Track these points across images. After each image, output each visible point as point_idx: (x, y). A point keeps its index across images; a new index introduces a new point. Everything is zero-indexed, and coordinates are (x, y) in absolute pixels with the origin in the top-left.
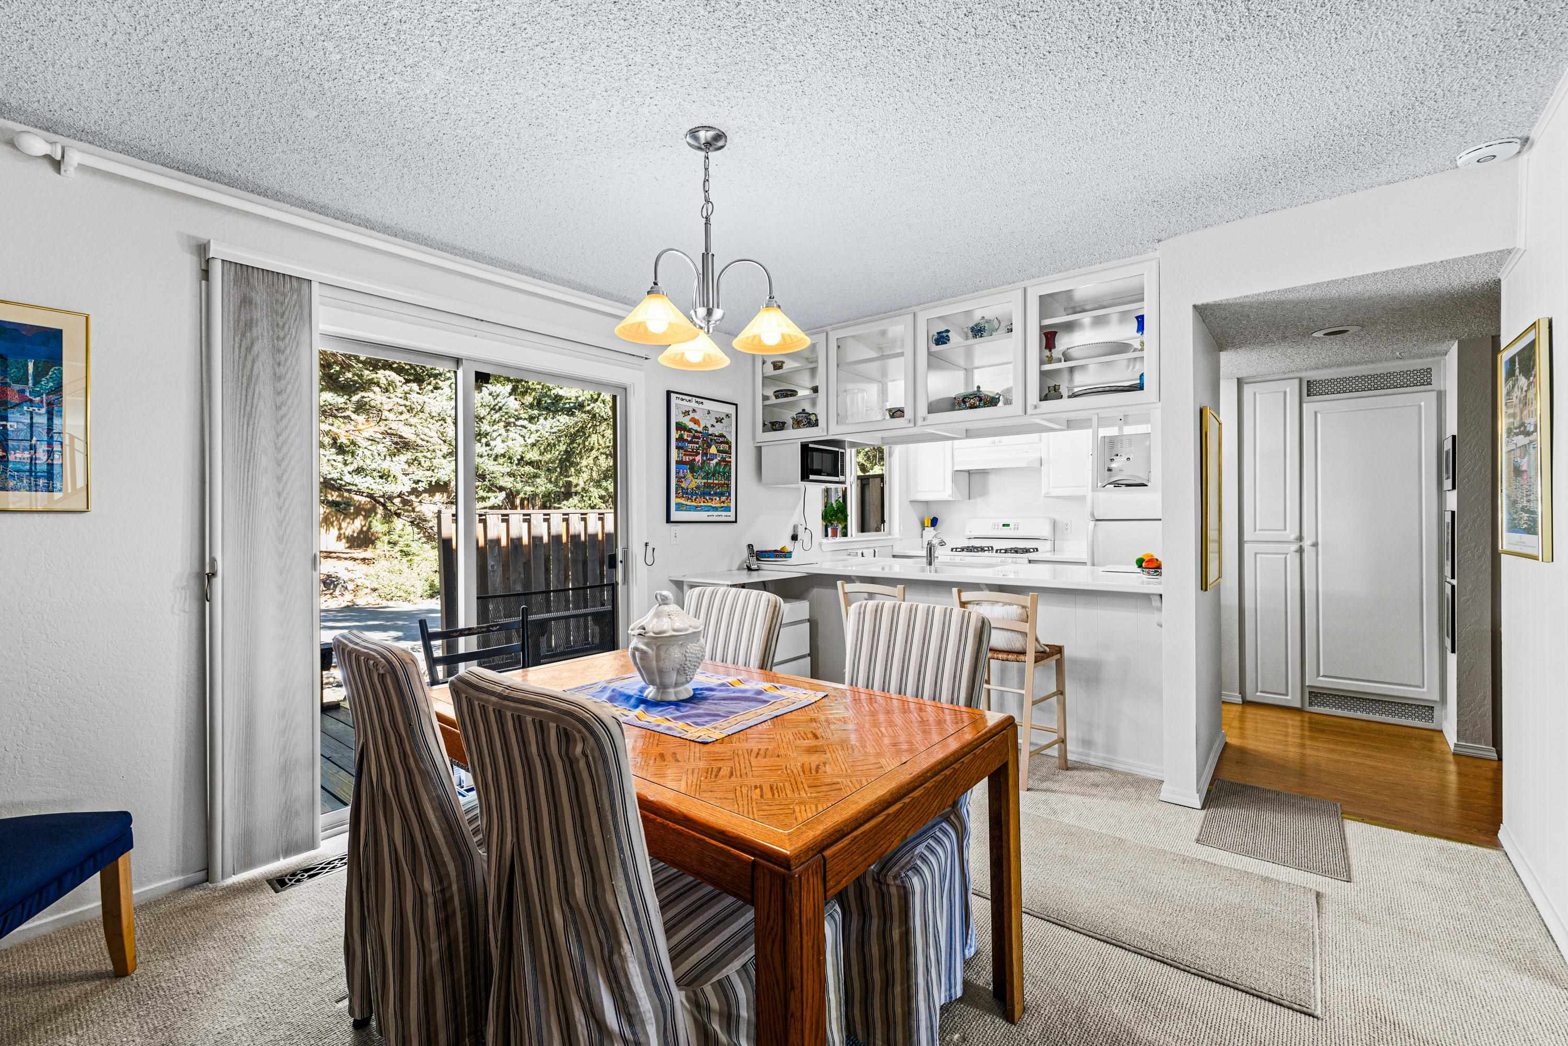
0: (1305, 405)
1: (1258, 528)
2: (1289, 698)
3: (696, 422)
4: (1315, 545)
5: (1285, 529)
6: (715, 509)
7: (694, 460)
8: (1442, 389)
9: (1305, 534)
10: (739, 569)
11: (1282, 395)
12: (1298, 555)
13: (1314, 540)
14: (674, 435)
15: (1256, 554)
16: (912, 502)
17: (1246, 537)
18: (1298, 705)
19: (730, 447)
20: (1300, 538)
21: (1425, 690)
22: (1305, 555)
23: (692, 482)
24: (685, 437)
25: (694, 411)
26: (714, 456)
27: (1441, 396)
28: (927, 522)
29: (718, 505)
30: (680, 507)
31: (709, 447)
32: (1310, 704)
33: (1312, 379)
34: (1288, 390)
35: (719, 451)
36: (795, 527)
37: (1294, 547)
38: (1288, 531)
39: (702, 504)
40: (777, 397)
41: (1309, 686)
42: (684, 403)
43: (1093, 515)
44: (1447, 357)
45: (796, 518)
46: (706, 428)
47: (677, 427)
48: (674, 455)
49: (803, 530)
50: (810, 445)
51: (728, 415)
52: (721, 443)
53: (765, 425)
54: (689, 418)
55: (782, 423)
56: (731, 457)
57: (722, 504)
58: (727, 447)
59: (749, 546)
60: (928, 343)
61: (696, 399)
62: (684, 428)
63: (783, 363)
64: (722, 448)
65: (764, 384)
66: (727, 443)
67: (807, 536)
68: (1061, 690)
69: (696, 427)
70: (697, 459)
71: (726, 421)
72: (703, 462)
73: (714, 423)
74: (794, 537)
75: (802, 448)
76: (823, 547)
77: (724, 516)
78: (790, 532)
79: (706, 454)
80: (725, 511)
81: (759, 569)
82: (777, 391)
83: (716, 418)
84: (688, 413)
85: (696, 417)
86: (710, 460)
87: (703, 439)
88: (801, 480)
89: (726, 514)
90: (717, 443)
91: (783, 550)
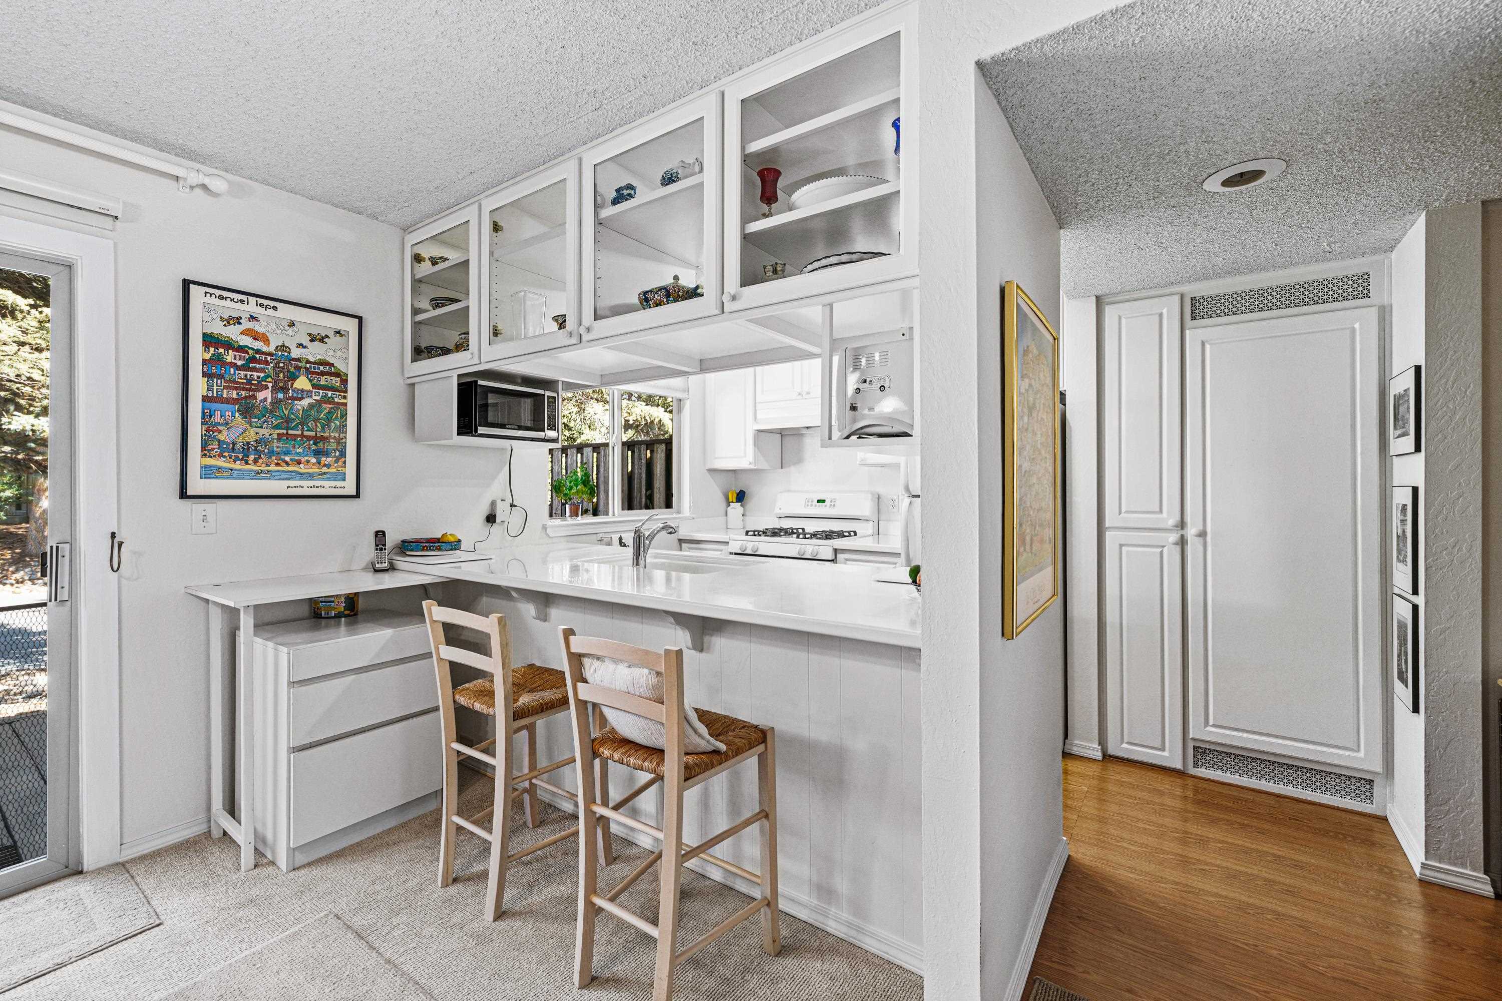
0: (1188, 333)
1: (1123, 510)
2: (1166, 754)
3: (258, 336)
4: (1203, 534)
5: (1161, 511)
6: (311, 476)
7: (254, 397)
8: (1386, 303)
9: (1188, 519)
10: (365, 569)
11: (1157, 318)
12: (1178, 548)
13: (1201, 528)
14: (198, 353)
15: (1121, 546)
16: (712, 471)
17: (1110, 520)
18: (1179, 765)
19: (345, 382)
20: (1182, 524)
21: (1361, 755)
22: (1189, 549)
23: (246, 433)
24: (229, 359)
25: (253, 318)
26: (302, 395)
27: (1384, 315)
28: (732, 497)
29: (315, 470)
30: (208, 472)
31: (293, 378)
32: (1196, 765)
33: (1197, 295)
34: (1165, 311)
35: (314, 386)
36: (493, 504)
37: (1173, 537)
38: (1165, 515)
39: (273, 468)
40: (436, 307)
41: (1193, 739)
42: (229, 303)
43: (907, 489)
44: (1394, 255)
45: (496, 490)
46: (283, 347)
47: (209, 340)
48: (198, 386)
49: (509, 508)
50: (481, 382)
51: (339, 332)
52: (323, 374)
53: (419, 353)
54: (239, 328)
55: (441, 348)
56: (345, 397)
57: (325, 470)
58: (336, 382)
59: (377, 533)
60: (597, 207)
61: (260, 301)
62: (228, 345)
63: (444, 259)
64: (323, 382)
65: (415, 291)
66: (337, 374)
67: (516, 518)
68: (767, 809)
69: (258, 345)
70: (260, 396)
71: (333, 341)
72: (276, 403)
73: (305, 340)
74: (491, 519)
75: (459, 385)
76: (549, 531)
77: (327, 487)
78: (485, 511)
79: (285, 390)
80: (329, 479)
81: (392, 568)
82: (432, 300)
83: (310, 335)
84: (238, 321)
85: (259, 328)
86: (294, 399)
87: (277, 365)
88: (458, 434)
89: (333, 484)
90: (313, 373)
91: (445, 539)
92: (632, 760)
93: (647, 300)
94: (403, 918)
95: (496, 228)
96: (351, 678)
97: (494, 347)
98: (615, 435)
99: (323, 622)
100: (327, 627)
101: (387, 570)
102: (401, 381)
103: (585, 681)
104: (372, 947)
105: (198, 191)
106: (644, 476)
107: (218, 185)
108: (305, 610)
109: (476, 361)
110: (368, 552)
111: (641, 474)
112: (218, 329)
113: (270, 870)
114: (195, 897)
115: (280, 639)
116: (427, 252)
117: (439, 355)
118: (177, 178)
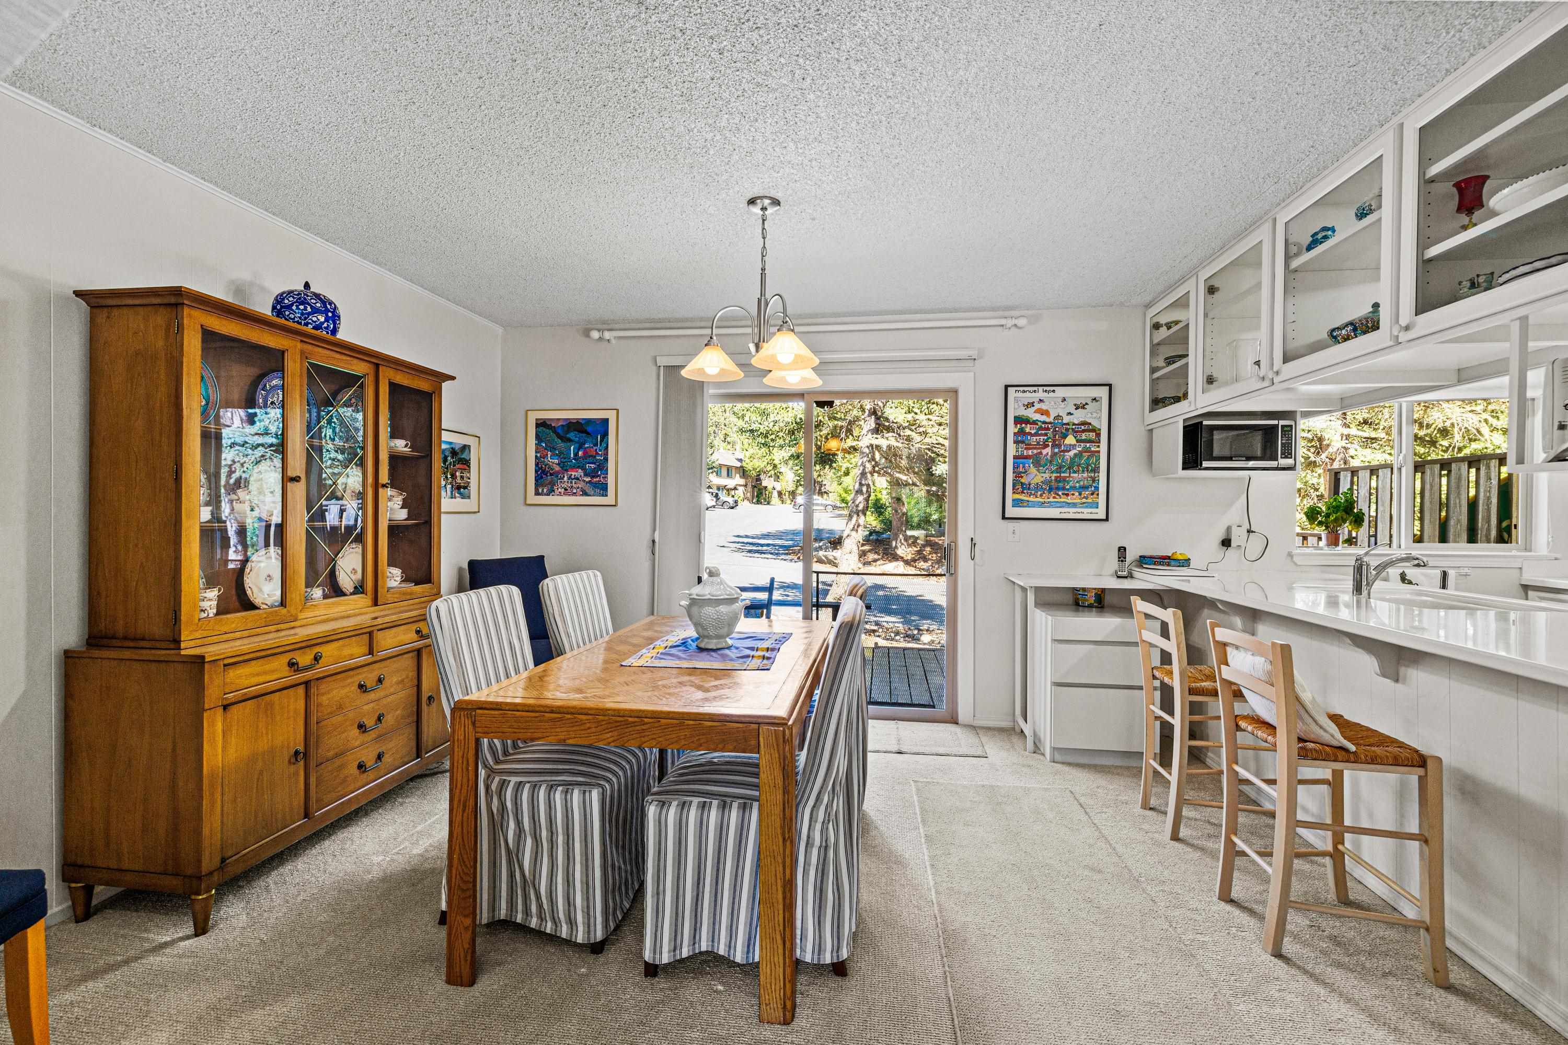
3: (1046, 413)
6: (1074, 505)
7: (1041, 453)
10: (1112, 575)
14: (1012, 429)
19: (1098, 435)
23: (1035, 476)
24: (1028, 430)
25: (1041, 401)
26: (1070, 448)
29: (1078, 501)
30: (1017, 503)
31: (1065, 437)
35: (1078, 441)
36: (1229, 529)
39: (1051, 500)
40: (1169, 364)
42: (1028, 394)
45: (1234, 516)
46: (1058, 417)
47: (1019, 420)
48: (1012, 450)
49: (1246, 534)
50: (1205, 423)
51: (1095, 399)
52: (1084, 431)
53: (1157, 403)
54: (1033, 409)
55: (1173, 398)
56: (1099, 447)
57: (1084, 500)
58: (1092, 435)
59: (1120, 548)
60: (1288, 258)
61: (1045, 388)
62: (1027, 421)
63: (1177, 323)
64: (1084, 437)
65: (1153, 353)
66: (1093, 430)
67: (1254, 546)
68: (1426, 834)
69: (1044, 418)
70: (1044, 452)
71: (1091, 406)
72: (1054, 455)
73: (1072, 410)
74: (1226, 543)
75: (1185, 427)
76: (1295, 559)
77: (1086, 513)
78: (1220, 535)
79: (1059, 446)
80: (1087, 507)
81: (1130, 576)
82: (1166, 359)
83: (1075, 405)
84: (1032, 404)
85: (1044, 406)
86: (1064, 451)
87: (1055, 431)
88: (1184, 469)
89: (1090, 510)
90: (1077, 432)
91: (1175, 557)
92: (1260, 733)
93: (1336, 336)
94: (1110, 811)
95: (1212, 290)
96: (1091, 647)
97: (1207, 395)
98: (1402, 455)
99: (1081, 608)
100: (1083, 611)
101: (1126, 577)
102: (1143, 428)
103: (1227, 664)
104: (1086, 813)
105: (1014, 329)
106: (1494, 500)
107: (1022, 322)
108: (1069, 598)
109: (1193, 408)
110: (1113, 563)
111: (1489, 498)
112: (1023, 412)
113: (1041, 757)
114: (1004, 754)
115: (1050, 613)
116: (1163, 320)
117: (1172, 404)
118: (1002, 326)
